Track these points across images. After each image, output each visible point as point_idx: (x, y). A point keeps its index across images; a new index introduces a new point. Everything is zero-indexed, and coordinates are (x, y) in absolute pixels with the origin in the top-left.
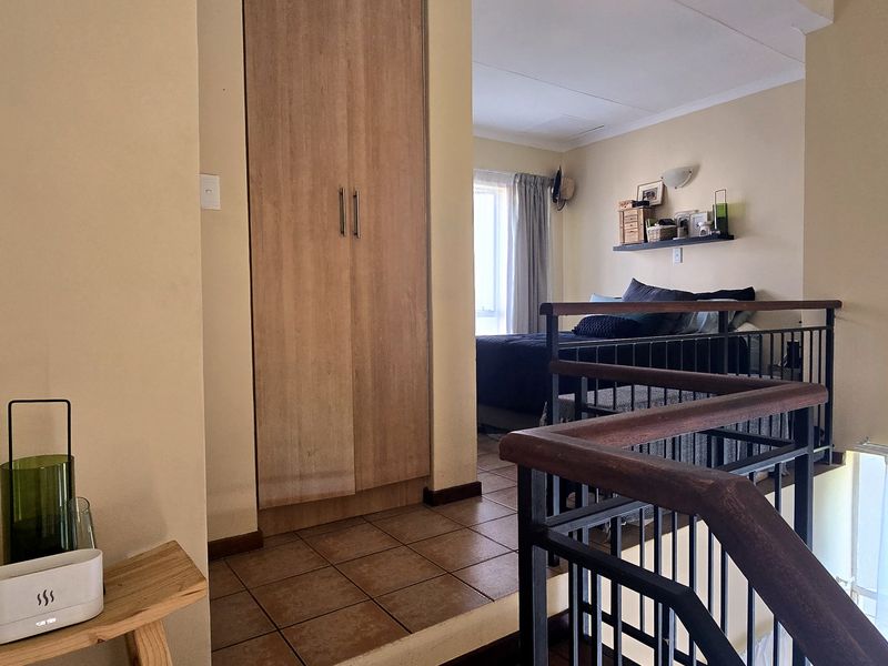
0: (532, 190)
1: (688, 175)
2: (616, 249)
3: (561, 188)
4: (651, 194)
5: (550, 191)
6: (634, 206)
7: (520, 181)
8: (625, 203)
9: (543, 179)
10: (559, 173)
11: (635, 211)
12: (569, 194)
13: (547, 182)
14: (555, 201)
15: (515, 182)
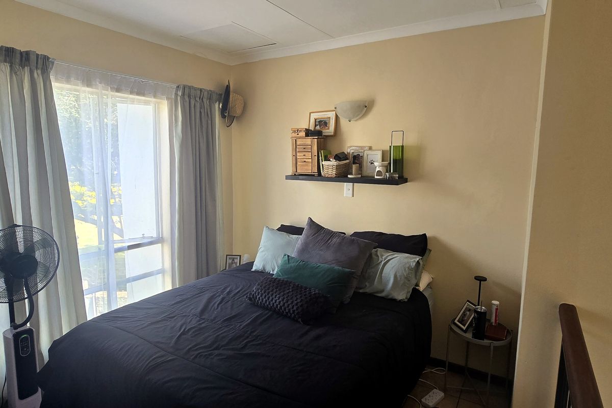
0: (198, 105)
1: (363, 108)
2: (288, 177)
3: (231, 104)
4: (323, 123)
5: (218, 107)
6: (307, 135)
7: (183, 94)
8: (298, 131)
9: (210, 93)
10: (228, 87)
11: (308, 141)
12: (238, 111)
13: (215, 97)
14: (223, 116)
15: (176, 95)
